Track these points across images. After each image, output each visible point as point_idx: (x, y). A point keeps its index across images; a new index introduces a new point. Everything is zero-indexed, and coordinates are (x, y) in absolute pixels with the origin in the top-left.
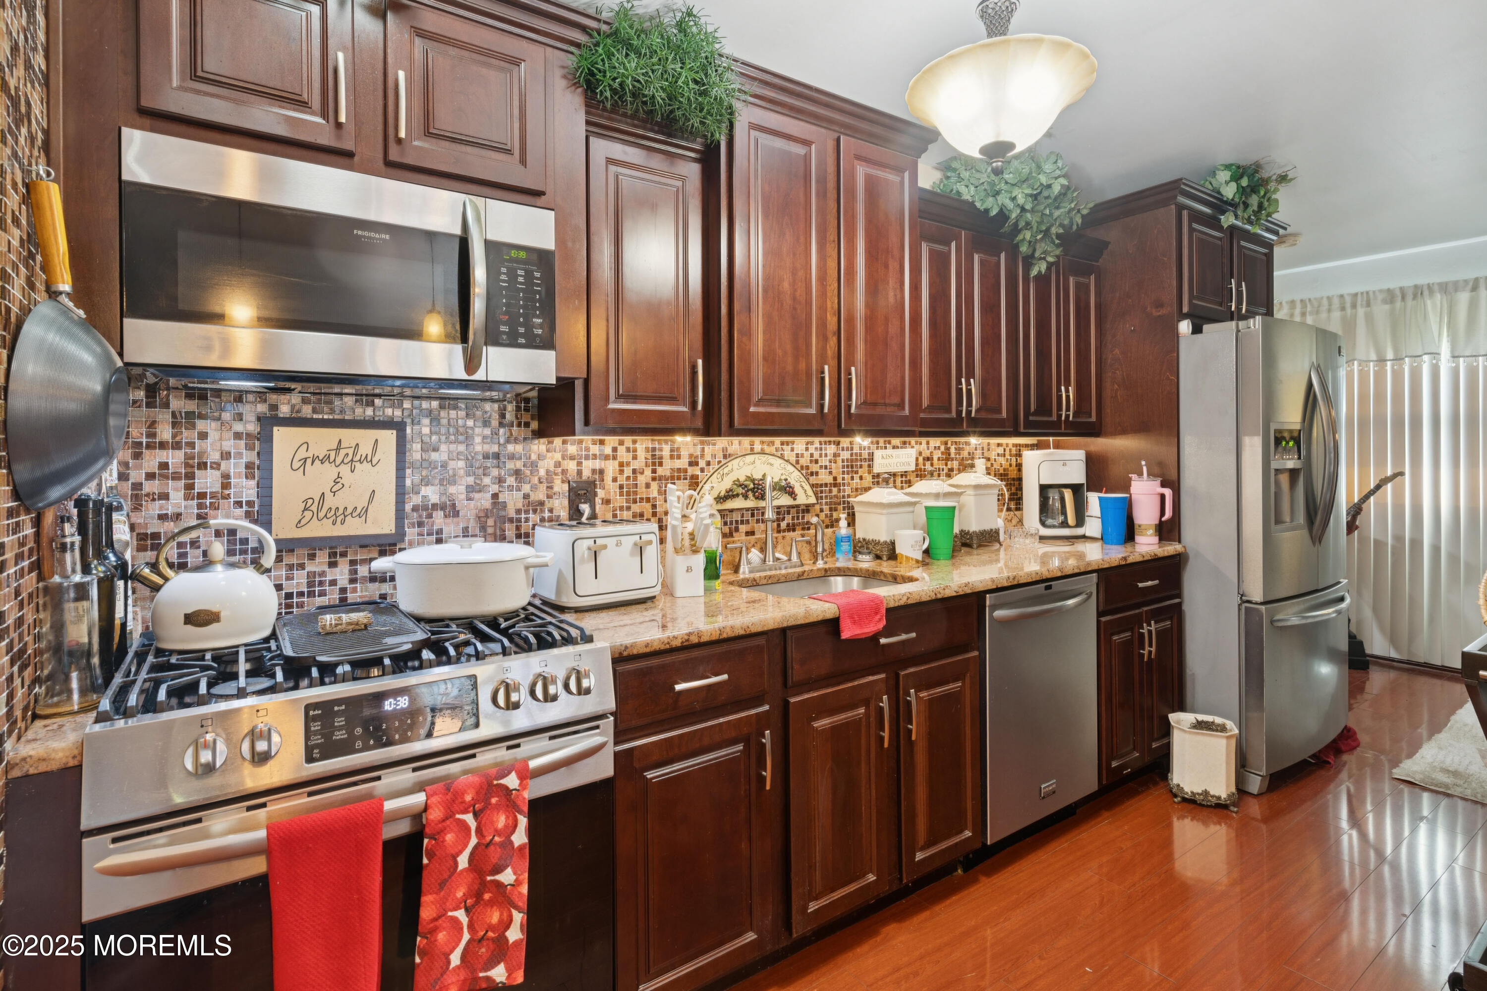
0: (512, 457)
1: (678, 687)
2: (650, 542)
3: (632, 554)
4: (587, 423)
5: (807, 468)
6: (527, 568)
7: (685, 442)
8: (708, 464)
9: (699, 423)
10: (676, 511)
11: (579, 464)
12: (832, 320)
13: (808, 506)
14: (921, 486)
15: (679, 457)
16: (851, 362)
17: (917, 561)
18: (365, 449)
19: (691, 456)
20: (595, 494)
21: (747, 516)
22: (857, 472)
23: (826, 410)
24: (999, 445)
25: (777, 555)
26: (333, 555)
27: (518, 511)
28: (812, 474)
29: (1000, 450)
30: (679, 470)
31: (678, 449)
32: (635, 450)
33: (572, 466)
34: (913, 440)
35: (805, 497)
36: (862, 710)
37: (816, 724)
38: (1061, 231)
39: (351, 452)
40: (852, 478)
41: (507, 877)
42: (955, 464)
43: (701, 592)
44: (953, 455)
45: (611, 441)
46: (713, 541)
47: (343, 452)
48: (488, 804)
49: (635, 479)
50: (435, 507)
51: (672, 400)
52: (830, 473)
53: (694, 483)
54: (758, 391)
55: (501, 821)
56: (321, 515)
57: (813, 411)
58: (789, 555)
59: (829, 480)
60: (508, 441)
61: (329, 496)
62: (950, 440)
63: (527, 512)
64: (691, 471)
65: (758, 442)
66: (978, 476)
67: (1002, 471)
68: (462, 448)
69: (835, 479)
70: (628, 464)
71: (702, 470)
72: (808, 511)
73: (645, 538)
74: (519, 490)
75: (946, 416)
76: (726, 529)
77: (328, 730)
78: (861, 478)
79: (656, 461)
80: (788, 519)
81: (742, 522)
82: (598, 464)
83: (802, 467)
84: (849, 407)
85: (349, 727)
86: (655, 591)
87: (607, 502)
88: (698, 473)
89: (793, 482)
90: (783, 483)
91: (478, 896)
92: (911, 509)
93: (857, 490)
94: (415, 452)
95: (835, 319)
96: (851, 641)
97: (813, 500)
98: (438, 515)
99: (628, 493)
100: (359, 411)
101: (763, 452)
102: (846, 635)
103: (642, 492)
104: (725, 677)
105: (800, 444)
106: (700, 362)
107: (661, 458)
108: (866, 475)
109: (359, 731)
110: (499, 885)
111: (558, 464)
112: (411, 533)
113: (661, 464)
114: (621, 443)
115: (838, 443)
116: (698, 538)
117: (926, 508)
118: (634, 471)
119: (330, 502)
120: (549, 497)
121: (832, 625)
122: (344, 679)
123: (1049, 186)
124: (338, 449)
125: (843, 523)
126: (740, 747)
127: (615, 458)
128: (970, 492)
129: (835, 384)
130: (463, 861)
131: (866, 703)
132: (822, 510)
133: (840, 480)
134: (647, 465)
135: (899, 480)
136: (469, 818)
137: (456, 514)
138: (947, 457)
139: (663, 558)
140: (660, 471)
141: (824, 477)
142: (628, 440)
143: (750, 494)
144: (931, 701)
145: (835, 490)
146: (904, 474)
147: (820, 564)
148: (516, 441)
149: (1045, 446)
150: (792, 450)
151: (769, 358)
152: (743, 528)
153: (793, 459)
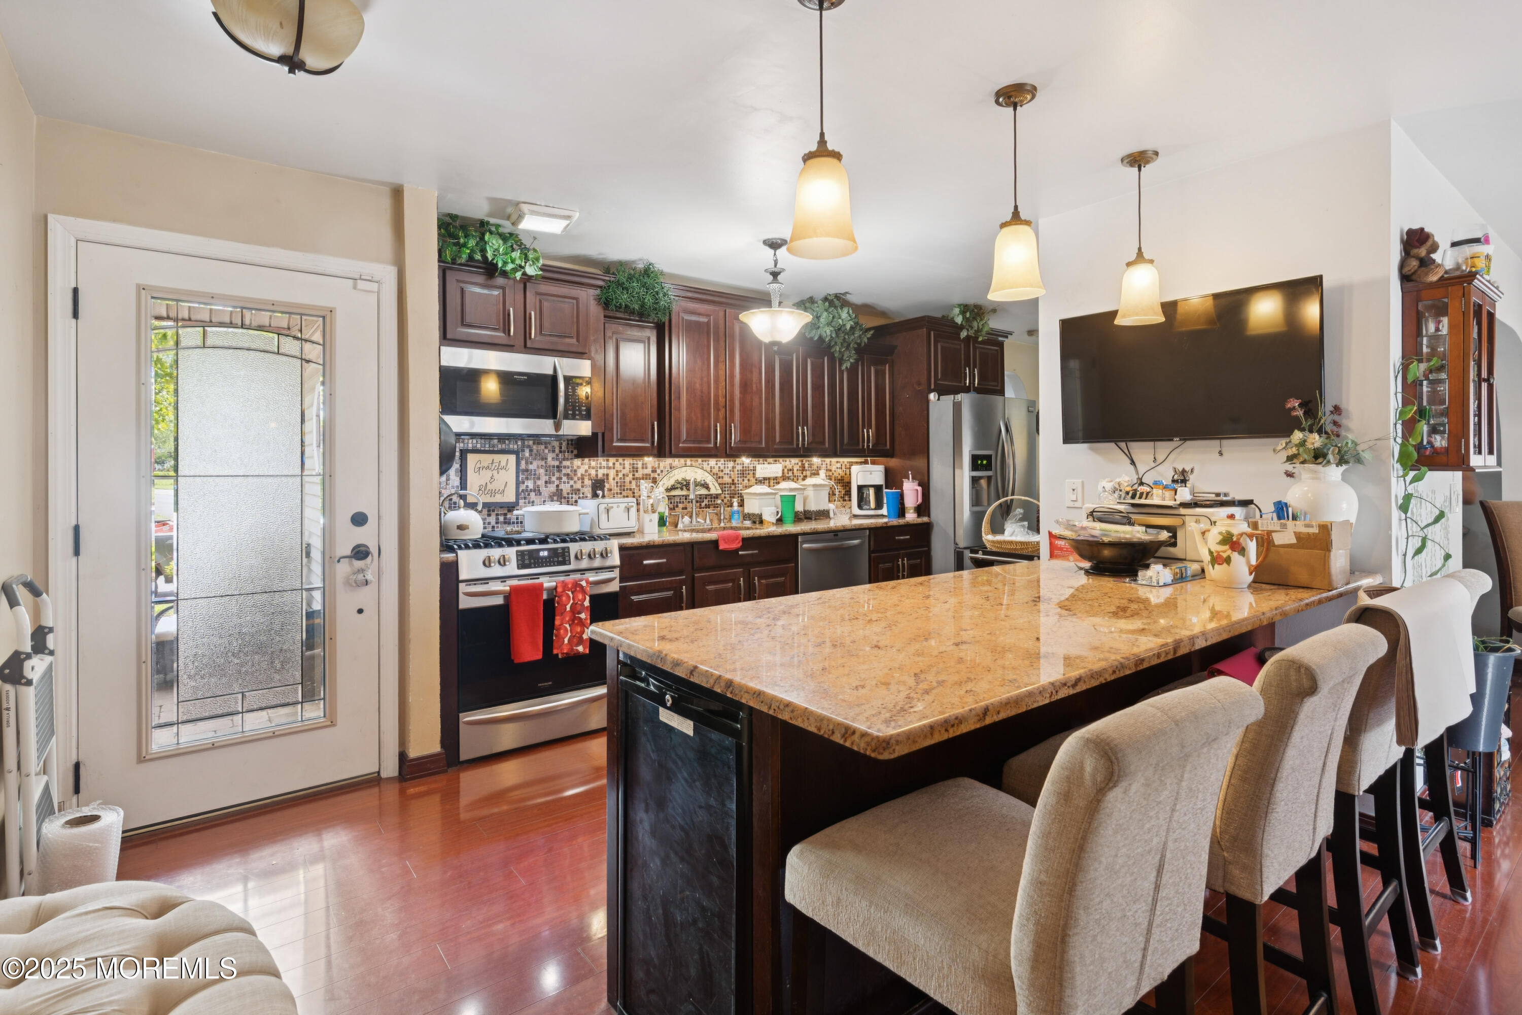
0: (565, 467)
1: (645, 562)
2: (632, 506)
3: (624, 512)
4: (603, 451)
5: (717, 474)
6: (580, 515)
7: (649, 460)
8: (662, 471)
9: (656, 452)
10: (644, 493)
11: (597, 471)
12: (721, 400)
13: (717, 495)
14: (784, 485)
15: (646, 468)
16: (732, 420)
17: (773, 523)
18: (503, 464)
19: (653, 467)
20: (604, 486)
21: (683, 499)
22: (746, 477)
23: (718, 445)
24: (837, 462)
25: (698, 520)
26: (489, 511)
27: (568, 494)
28: (719, 478)
29: (839, 465)
30: (646, 474)
31: (646, 464)
32: (624, 464)
33: (593, 472)
34: (781, 460)
35: (715, 489)
36: (731, 584)
37: (707, 587)
38: (856, 346)
39: (497, 464)
40: (743, 480)
41: (583, 616)
42: (808, 473)
43: (657, 531)
44: (806, 468)
45: (612, 460)
46: (663, 508)
47: (494, 465)
48: (576, 590)
49: (624, 479)
50: (531, 490)
51: (642, 441)
52: (730, 477)
53: (655, 481)
54: (684, 436)
55: (580, 597)
56: (486, 492)
57: (712, 445)
58: (705, 520)
59: (730, 481)
60: (564, 459)
61: (489, 484)
62: (805, 460)
63: (572, 494)
64: (652, 475)
65: (689, 461)
66: (821, 479)
67: (839, 477)
68: (543, 463)
69: (733, 480)
70: (621, 471)
71: (659, 475)
72: (717, 498)
73: (630, 504)
74: (568, 483)
75: (791, 447)
76: (671, 506)
77: (523, 560)
78: (749, 480)
79: (635, 470)
80: (706, 502)
81: (680, 502)
82: (605, 471)
83: (714, 474)
84: (731, 443)
85: (530, 559)
86: (635, 529)
87: (610, 490)
88: (657, 476)
89: (708, 482)
90: (703, 482)
91: (573, 621)
92: (773, 497)
93: (746, 487)
94: (523, 465)
95: (724, 400)
96: (723, 551)
97: (720, 492)
98: (533, 494)
99: (621, 486)
100: (500, 446)
101: (691, 466)
102: (721, 547)
103: (628, 486)
104: (665, 560)
105: (712, 462)
106: (656, 423)
107: (637, 468)
108: (752, 479)
109: (532, 561)
110: (580, 618)
111: (586, 471)
112: (521, 502)
113: (637, 471)
114: (617, 461)
115: (735, 461)
116: (655, 506)
117: (781, 496)
118: (624, 475)
119: (489, 487)
120: (582, 487)
121: (715, 543)
122: (524, 545)
123: (844, 325)
124: (492, 463)
125: (735, 504)
126: (672, 592)
127: (614, 468)
128: (811, 488)
129: (724, 432)
130: (568, 608)
131: (732, 581)
132: (725, 497)
133: (736, 481)
134: (630, 472)
135: (772, 482)
136: (570, 593)
137: (540, 494)
138: (803, 469)
139: (638, 515)
140: (637, 475)
141: (727, 479)
142: (620, 460)
143: (684, 488)
144: (767, 585)
145: (733, 487)
146: (776, 478)
147: (722, 525)
148: (567, 459)
149: (866, 462)
150: (708, 464)
151: (689, 421)
152: (681, 506)
153: (709, 469)
